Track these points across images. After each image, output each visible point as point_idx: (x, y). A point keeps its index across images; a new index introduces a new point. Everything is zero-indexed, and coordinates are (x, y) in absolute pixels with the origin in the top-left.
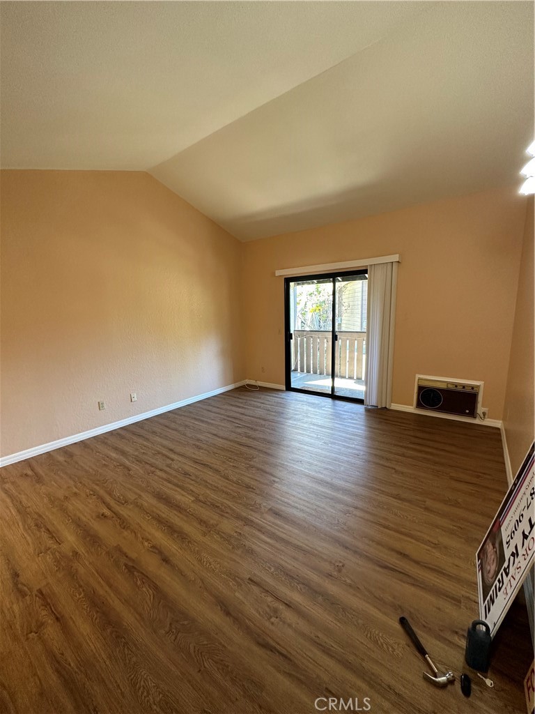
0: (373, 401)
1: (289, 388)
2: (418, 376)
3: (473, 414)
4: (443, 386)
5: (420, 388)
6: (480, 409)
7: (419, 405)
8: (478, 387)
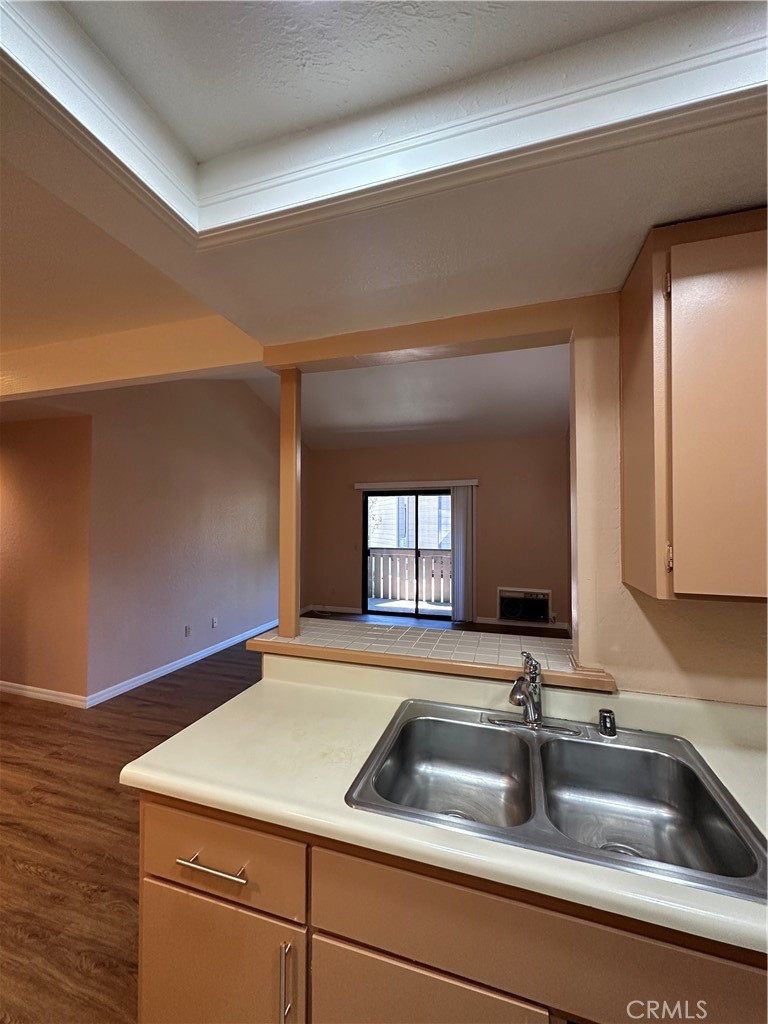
0: (461, 617)
1: (366, 611)
2: (499, 588)
3: (546, 620)
4: (522, 596)
5: (503, 599)
6: (551, 614)
7: (503, 616)
8: (547, 594)
